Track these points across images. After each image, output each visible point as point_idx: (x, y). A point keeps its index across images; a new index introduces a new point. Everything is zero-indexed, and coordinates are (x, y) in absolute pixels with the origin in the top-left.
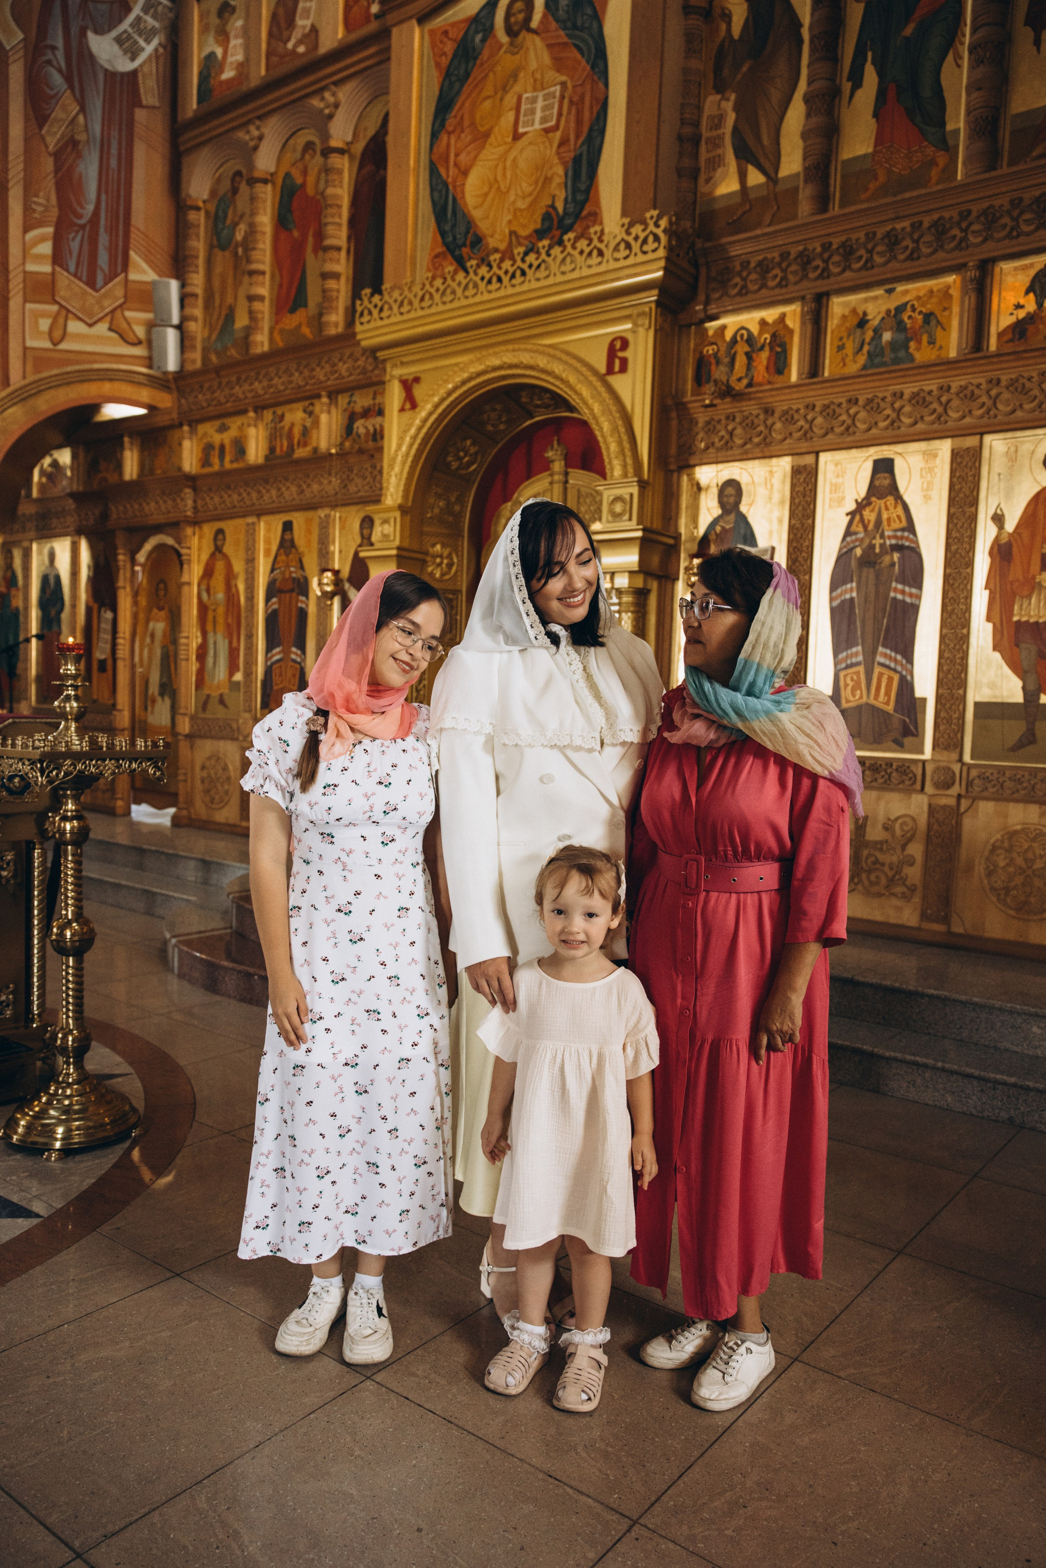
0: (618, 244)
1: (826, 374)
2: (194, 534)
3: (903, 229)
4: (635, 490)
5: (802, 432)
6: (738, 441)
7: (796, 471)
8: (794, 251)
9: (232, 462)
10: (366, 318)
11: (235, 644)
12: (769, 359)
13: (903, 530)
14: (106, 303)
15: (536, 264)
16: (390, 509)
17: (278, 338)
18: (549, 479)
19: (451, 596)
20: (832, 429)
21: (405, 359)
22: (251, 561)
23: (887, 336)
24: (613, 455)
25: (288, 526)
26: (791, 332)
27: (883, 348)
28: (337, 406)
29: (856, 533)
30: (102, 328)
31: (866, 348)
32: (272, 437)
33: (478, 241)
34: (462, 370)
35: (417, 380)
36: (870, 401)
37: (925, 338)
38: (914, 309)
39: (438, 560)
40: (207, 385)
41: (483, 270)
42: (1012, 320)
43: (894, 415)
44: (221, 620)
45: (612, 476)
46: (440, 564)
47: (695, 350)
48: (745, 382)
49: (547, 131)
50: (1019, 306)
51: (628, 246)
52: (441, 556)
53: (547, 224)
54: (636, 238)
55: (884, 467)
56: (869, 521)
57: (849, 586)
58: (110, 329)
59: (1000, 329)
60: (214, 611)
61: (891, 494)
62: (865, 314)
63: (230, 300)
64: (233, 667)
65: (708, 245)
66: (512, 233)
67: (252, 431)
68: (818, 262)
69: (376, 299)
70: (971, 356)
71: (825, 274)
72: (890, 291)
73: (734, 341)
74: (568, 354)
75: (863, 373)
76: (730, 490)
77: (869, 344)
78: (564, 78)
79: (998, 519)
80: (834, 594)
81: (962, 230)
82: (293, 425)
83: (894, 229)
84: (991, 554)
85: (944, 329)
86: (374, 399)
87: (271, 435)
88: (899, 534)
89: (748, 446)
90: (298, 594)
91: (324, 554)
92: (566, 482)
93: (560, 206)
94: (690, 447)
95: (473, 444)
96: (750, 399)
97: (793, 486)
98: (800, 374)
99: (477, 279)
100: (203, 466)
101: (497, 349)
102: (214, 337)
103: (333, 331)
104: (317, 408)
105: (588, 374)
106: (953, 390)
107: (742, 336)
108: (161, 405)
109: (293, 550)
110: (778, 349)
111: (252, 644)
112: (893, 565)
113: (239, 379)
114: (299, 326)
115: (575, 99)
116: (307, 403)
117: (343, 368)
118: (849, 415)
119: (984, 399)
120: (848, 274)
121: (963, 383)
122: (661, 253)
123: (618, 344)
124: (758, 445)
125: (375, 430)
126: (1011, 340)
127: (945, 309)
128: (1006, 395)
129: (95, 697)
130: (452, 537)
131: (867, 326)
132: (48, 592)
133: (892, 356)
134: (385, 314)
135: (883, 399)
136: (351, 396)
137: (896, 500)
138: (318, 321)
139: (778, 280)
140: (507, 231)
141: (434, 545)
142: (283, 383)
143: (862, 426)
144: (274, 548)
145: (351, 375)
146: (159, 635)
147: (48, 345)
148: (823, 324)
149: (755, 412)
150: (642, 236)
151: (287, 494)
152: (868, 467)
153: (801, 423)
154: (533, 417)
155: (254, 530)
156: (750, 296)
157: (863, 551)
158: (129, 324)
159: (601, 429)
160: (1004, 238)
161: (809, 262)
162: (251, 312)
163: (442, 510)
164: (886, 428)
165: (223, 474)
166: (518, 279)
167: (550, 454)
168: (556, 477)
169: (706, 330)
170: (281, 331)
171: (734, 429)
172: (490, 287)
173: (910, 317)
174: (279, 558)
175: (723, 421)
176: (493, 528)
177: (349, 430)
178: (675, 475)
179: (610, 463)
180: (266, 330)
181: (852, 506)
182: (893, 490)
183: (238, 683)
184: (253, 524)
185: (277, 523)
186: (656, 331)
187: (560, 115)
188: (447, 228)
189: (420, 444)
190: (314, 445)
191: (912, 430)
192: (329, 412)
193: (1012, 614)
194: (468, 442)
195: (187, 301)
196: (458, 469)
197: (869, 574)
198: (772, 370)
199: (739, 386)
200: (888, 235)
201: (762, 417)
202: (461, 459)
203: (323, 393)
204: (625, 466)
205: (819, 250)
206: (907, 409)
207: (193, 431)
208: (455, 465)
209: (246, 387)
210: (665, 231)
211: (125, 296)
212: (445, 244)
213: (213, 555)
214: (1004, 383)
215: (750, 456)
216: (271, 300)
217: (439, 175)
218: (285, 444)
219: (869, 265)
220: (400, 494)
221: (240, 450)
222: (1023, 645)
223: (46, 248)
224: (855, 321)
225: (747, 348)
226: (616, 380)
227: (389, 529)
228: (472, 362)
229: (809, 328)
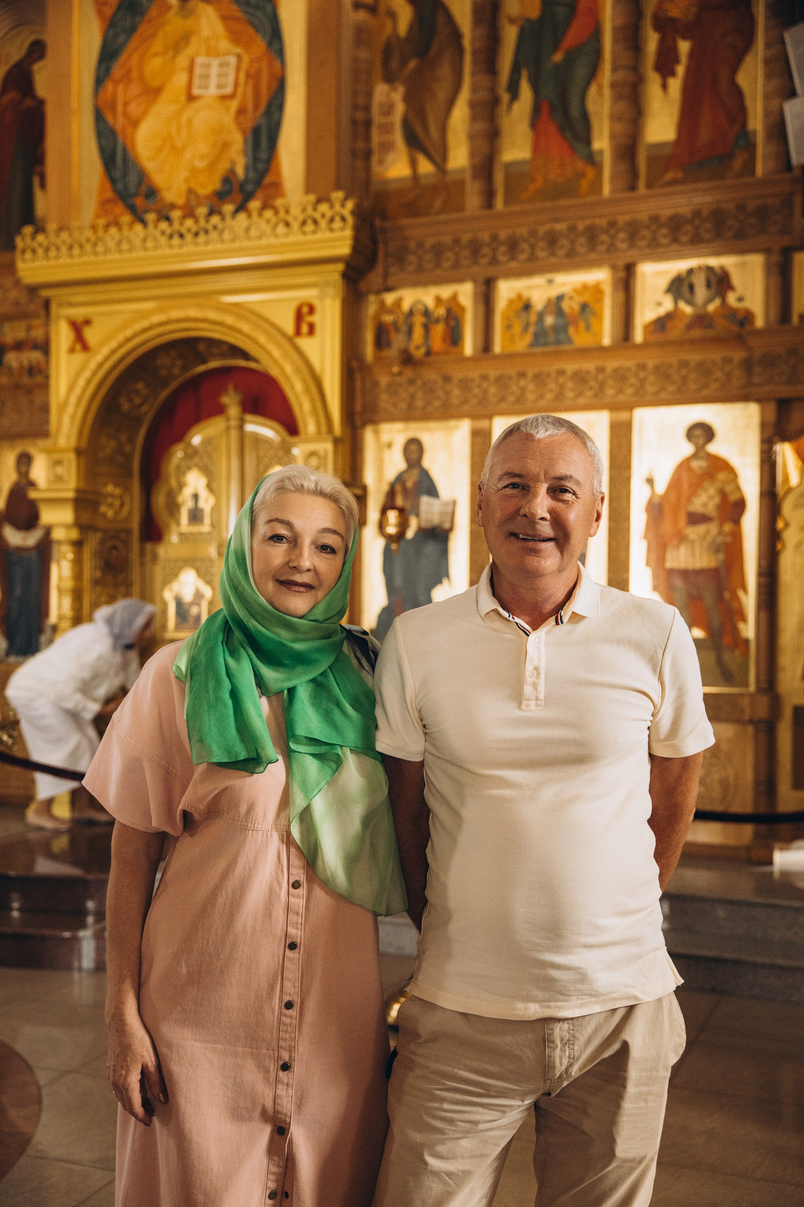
0: (305, 219)
1: (497, 348)
3: (561, 230)
4: (329, 447)
5: (477, 399)
6: (420, 403)
7: (474, 433)
8: (466, 238)
10: (29, 255)
12: (444, 332)
15: (220, 226)
16: (63, 450)
18: (226, 424)
19: (123, 536)
20: (505, 398)
21: (73, 300)
23: (549, 320)
24: (305, 415)
26: (464, 309)
27: (546, 329)
31: (531, 329)
33: (152, 193)
34: (142, 317)
35: (87, 322)
36: (537, 376)
37: (582, 325)
38: (572, 300)
39: (109, 500)
41: (164, 225)
42: (654, 316)
43: (557, 390)
45: (306, 433)
46: (112, 505)
47: (374, 316)
48: (423, 350)
49: (224, 98)
50: (659, 304)
52: (113, 497)
53: (227, 187)
54: (323, 216)
59: (645, 322)
62: (529, 300)
65: (386, 224)
66: (190, 191)
68: (487, 250)
69: (40, 238)
70: (622, 345)
71: (494, 261)
72: (550, 282)
73: (411, 312)
74: (255, 314)
75: (531, 351)
76: (414, 447)
77: (534, 326)
78: (238, 50)
79: (650, 481)
81: (610, 237)
83: (553, 229)
84: (646, 510)
85: (598, 318)
89: (429, 408)
92: (241, 428)
93: (240, 172)
94: (374, 405)
95: (145, 386)
96: (430, 367)
97: (472, 446)
98: (475, 349)
99: (157, 233)
101: (180, 302)
105: (276, 334)
106: (607, 371)
107: (419, 309)
110: (454, 324)
115: (253, 72)
118: (519, 387)
119: (633, 380)
120: (514, 262)
121: (615, 366)
122: (348, 233)
123: (305, 310)
124: (438, 407)
125: (30, 365)
126: (655, 333)
127: (598, 302)
128: (651, 379)
130: (123, 477)
131: (532, 310)
133: (555, 337)
134: (52, 253)
135: (548, 375)
139: (451, 262)
140: (184, 188)
141: (105, 484)
143: (531, 397)
148: (493, 304)
149: (434, 379)
150: (329, 214)
153: (477, 391)
154: (207, 364)
156: (426, 273)
159: (294, 388)
160: (645, 248)
161: (479, 250)
163: (113, 450)
164: (553, 400)
166: (202, 238)
167: (225, 399)
168: (232, 423)
169: (384, 300)
171: (416, 393)
172: (172, 242)
173: (568, 306)
175: (405, 385)
178: (360, 429)
179: (303, 419)
186: (342, 299)
187: (236, 84)
188: (118, 174)
189: (95, 388)
191: (575, 403)
193: (666, 562)
194: (141, 385)
196: (129, 409)
198: (448, 341)
199: (419, 354)
200: (548, 233)
201: (440, 383)
202: (133, 400)
204: (318, 424)
205: (487, 239)
206: (569, 385)
208: (126, 407)
210: (351, 213)
212: (115, 190)
214: (649, 368)
215: (432, 417)
217: (105, 122)
219: (532, 258)
220: (75, 436)
222: (675, 588)
224: (521, 306)
225: (423, 320)
226: (304, 343)
227: (59, 470)
228: (152, 312)
229: (481, 308)
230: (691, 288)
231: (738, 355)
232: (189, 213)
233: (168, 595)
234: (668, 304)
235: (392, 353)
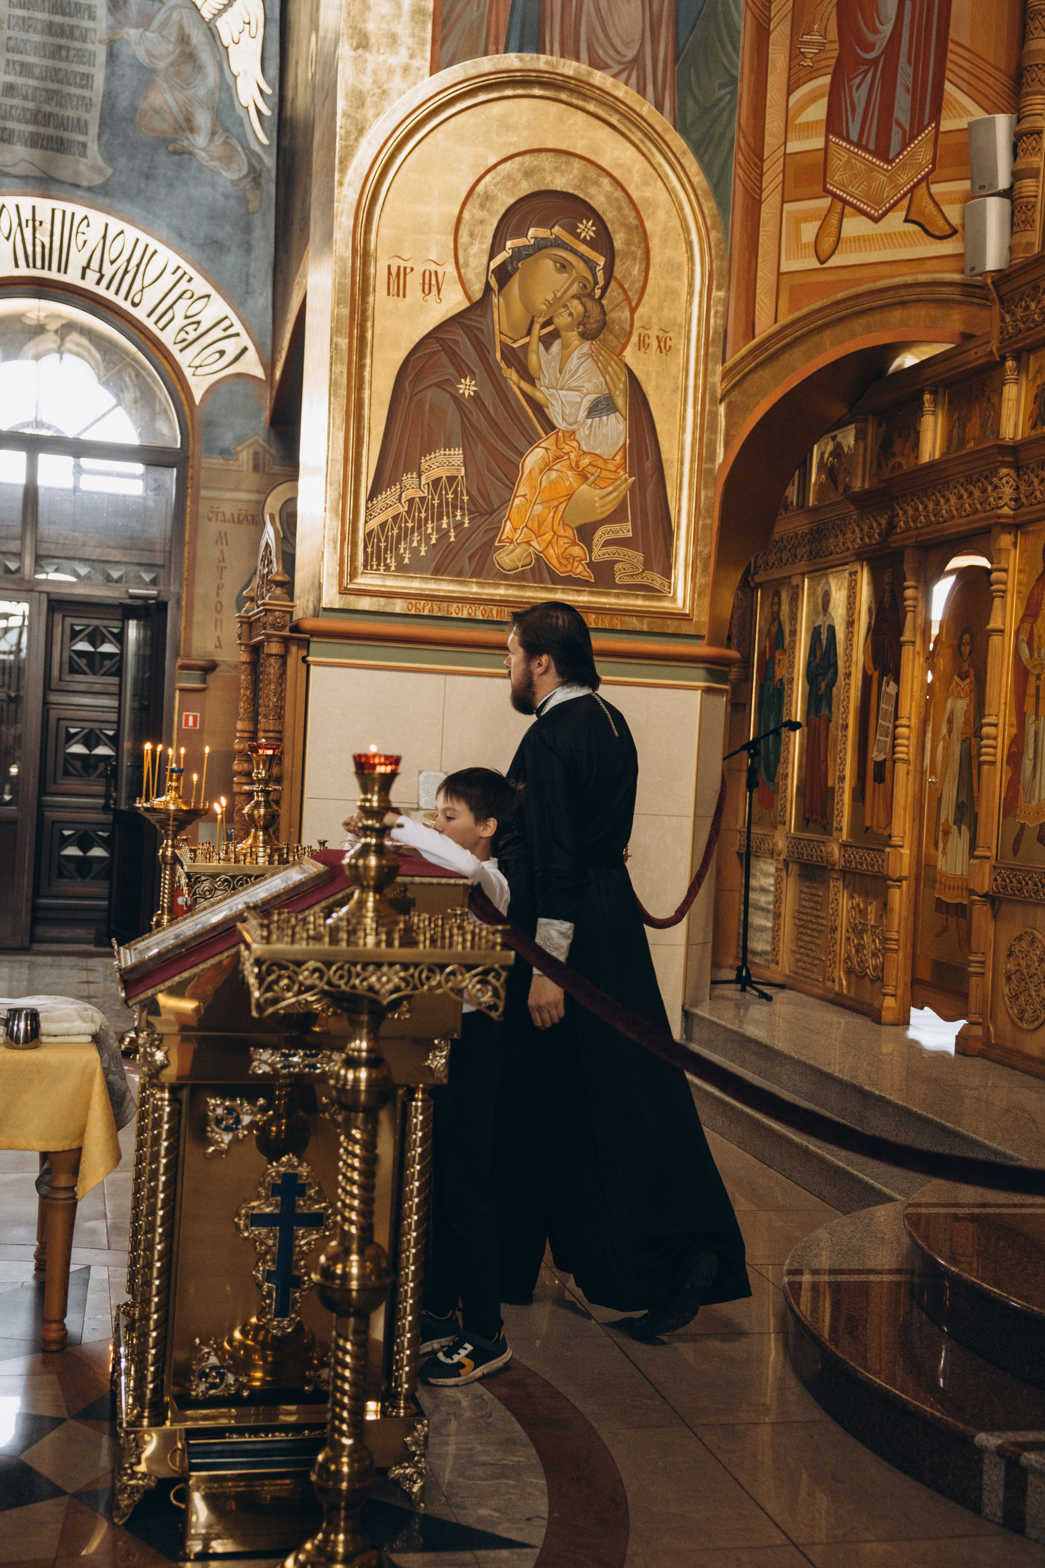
2: (1015, 544)
14: (903, 178)
30: (895, 221)
58: (906, 220)
60: (1038, 677)
100: (1034, 427)
108: (973, 331)
129: (868, 824)
132: (818, 655)
146: (959, 719)
147: (814, 264)
158: (937, 205)
195: (1022, 145)
207: (1021, 368)
211: (934, 163)
223: (818, 111)
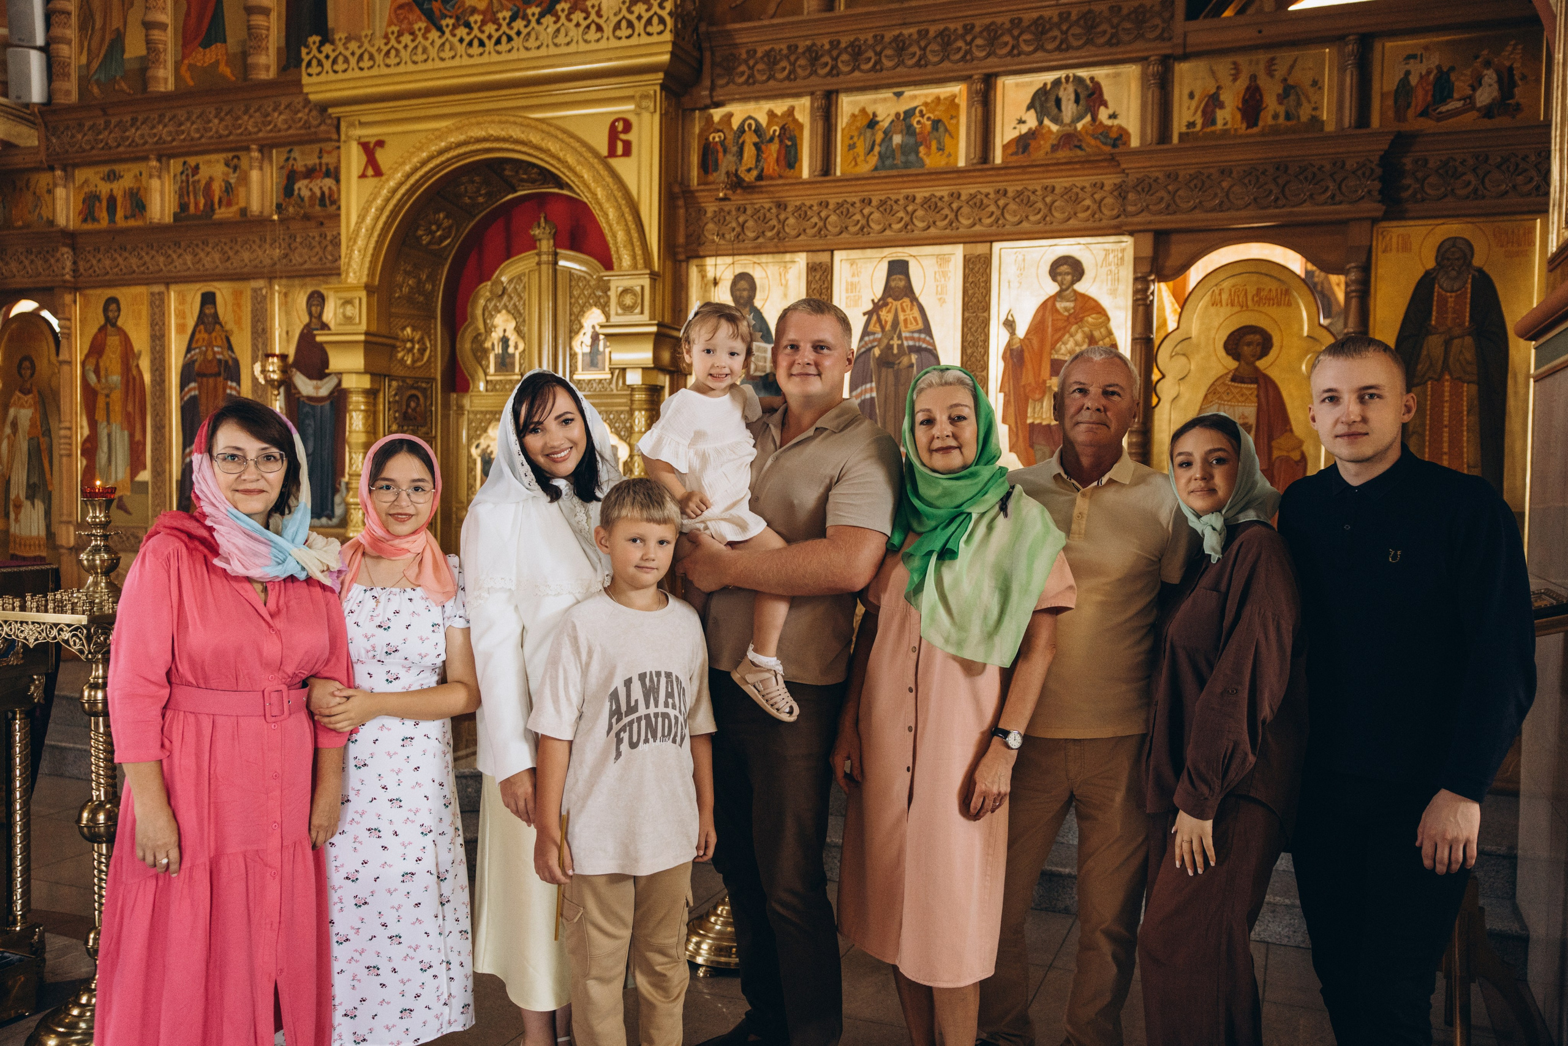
0: (619, 22)
1: (838, 173)
2: (76, 304)
3: (910, 35)
4: (646, 282)
5: (816, 229)
6: (751, 234)
7: (812, 269)
8: (803, 45)
9: (126, 218)
10: (314, 69)
11: (138, 437)
12: (779, 152)
13: (920, 331)
15: (525, 31)
16: (354, 288)
17: (187, 76)
18: (537, 259)
19: (424, 385)
20: (846, 228)
21: (364, 119)
22: (158, 339)
23: (897, 139)
24: (621, 245)
25: (208, 299)
26: (801, 126)
27: (893, 151)
28: (271, 161)
29: (874, 334)
31: (877, 149)
32: (183, 193)
34: (439, 138)
35: (380, 144)
36: (883, 203)
37: (934, 144)
38: (922, 116)
39: (409, 345)
40: (88, 124)
41: (462, 31)
42: (1015, 134)
43: (907, 219)
44: (117, 407)
45: (620, 267)
46: (411, 350)
47: (700, 135)
48: (755, 173)
50: (1021, 122)
51: (630, 25)
52: (412, 341)
54: (639, 18)
55: (898, 268)
56: (886, 322)
57: (868, 386)
59: (1005, 142)
60: (107, 396)
61: (906, 295)
62: (875, 115)
63: (116, 23)
64: (136, 463)
65: (714, 29)
67: (155, 183)
68: (826, 59)
69: (327, 48)
70: (979, 167)
71: (834, 72)
72: (898, 95)
73: (741, 130)
74: (564, 131)
75: (876, 174)
76: (743, 284)
77: (880, 145)
79: (1010, 324)
80: (854, 393)
81: (967, 44)
82: (211, 179)
83: (901, 34)
84: (1004, 358)
85: (952, 137)
86: (320, 158)
87: (181, 188)
88: (916, 335)
89: (761, 240)
90: (226, 379)
91: (260, 332)
92: (556, 263)
94: (699, 237)
95: (447, 217)
96: (762, 192)
97: (809, 283)
98: (811, 171)
99: (455, 40)
100: (85, 220)
101: (480, 119)
102: (95, 65)
103: (263, 76)
104: (244, 163)
105: (588, 155)
106: (963, 198)
107: (750, 125)
108: (21, 142)
109: (218, 327)
110: (789, 143)
111: (163, 436)
112: (912, 366)
113: (134, 120)
114: (217, 62)
116: (230, 155)
117: (280, 119)
118: (863, 215)
119: (992, 208)
120: (857, 74)
121: (973, 191)
122: (668, 36)
123: (620, 126)
124: (772, 239)
125: (323, 194)
126: (1015, 154)
127: (952, 117)
128: (1012, 206)
130: (423, 317)
131: (877, 127)
133: (903, 159)
134: (340, 66)
135: (896, 201)
136: (290, 151)
137: (912, 302)
138: (242, 60)
139: (786, 72)
141: (403, 328)
142: (197, 130)
143: (876, 227)
144: (191, 323)
145: (290, 127)
146: (24, 424)
148: (834, 121)
149: (767, 206)
150: (646, 16)
151: (207, 261)
152: (884, 266)
153: (815, 219)
154: (516, 191)
155: (162, 301)
156: (757, 87)
157: (882, 351)
159: (606, 215)
160: (1006, 56)
161: (817, 58)
162: (148, 42)
163: (411, 288)
164: (900, 231)
165: (114, 233)
166: (504, 46)
167: (536, 232)
168: (544, 258)
169: (711, 116)
170: (191, 68)
171: (746, 221)
172: (471, 51)
173: (919, 122)
174: (197, 336)
175: (734, 213)
176: (469, 310)
177: (288, 190)
178: (684, 265)
179: (617, 251)
180: (170, 65)
181: (870, 306)
182: (908, 291)
183: (145, 483)
184: (160, 294)
185: (194, 294)
186: (661, 115)
189: (388, 217)
190: (242, 204)
191: (925, 234)
192: (261, 169)
193: (1026, 417)
194: (441, 215)
195: (54, 19)
196: (430, 243)
197: (888, 374)
198: (783, 163)
199: (750, 177)
200: (896, 38)
201: (774, 210)
202: (433, 233)
203: (254, 147)
204: (634, 257)
205: (827, 47)
206: (920, 213)
207: (68, 178)
208: (426, 240)
209: (145, 130)
210: (670, 14)
213: (102, 329)
214: (1010, 194)
215: (764, 250)
216: (175, 29)
218: (202, 201)
219: (877, 67)
220: (366, 272)
221: (138, 203)
222: (1037, 447)
224: (865, 122)
225: (756, 139)
226: (620, 165)
227: (349, 310)
228: (450, 131)
229: (820, 124)
230: (1058, 102)
231: (1111, 180)
232: (490, 16)
233: (475, 452)
234: (1032, 121)
235: (720, 176)
